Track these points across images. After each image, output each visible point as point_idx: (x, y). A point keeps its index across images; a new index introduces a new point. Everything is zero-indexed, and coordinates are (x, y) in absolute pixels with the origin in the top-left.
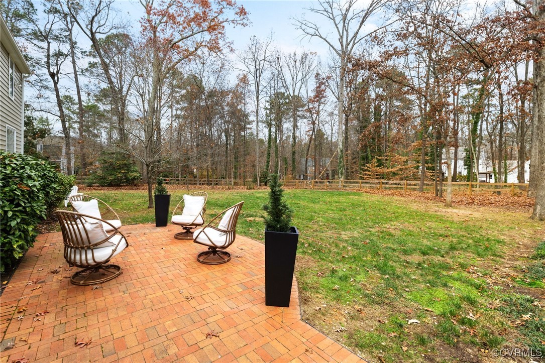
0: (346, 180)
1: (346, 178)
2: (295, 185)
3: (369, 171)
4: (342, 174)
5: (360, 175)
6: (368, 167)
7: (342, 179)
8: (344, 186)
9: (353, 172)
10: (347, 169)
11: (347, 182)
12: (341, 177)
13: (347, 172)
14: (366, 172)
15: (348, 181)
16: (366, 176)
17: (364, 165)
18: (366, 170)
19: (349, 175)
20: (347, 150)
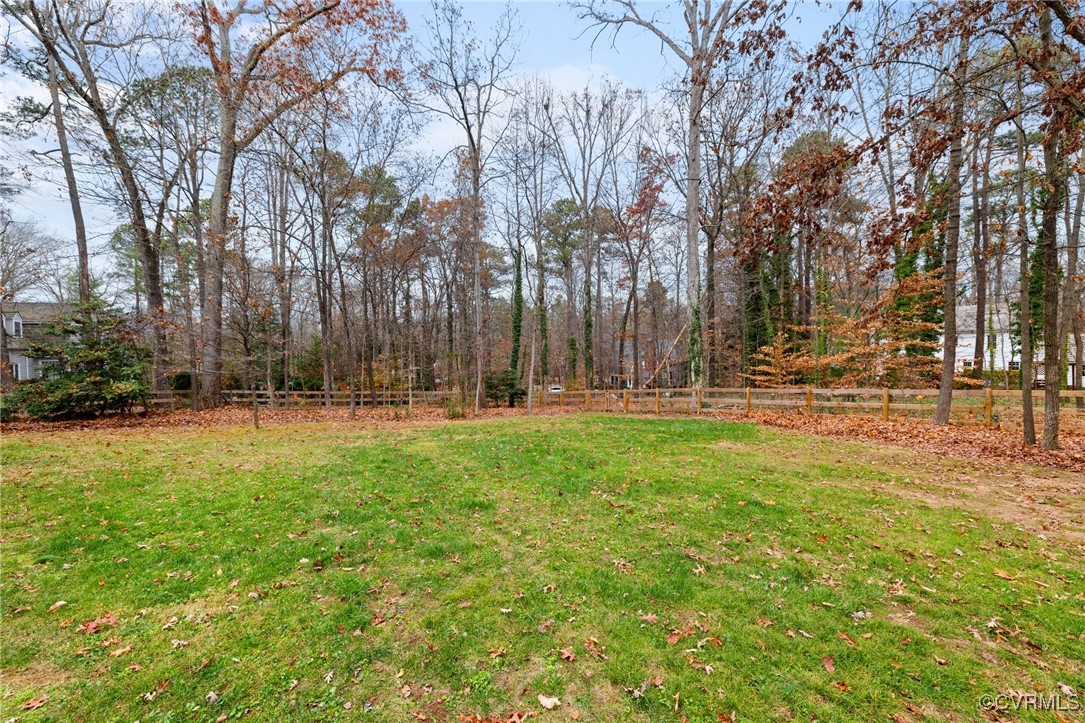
0: (711, 390)
1: (712, 384)
2: (584, 402)
3: (769, 364)
4: (697, 373)
5: (745, 375)
6: (766, 355)
7: (697, 387)
8: (704, 405)
9: (726, 368)
10: (712, 360)
11: (712, 395)
12: (697, 380)
13: (712, 368)
14: (762, 368)
15: (716, 389)
16: (763, 378)
17: (754, 350)
18: (762, 362)
19: (718, 377)
20: (711, 314)
